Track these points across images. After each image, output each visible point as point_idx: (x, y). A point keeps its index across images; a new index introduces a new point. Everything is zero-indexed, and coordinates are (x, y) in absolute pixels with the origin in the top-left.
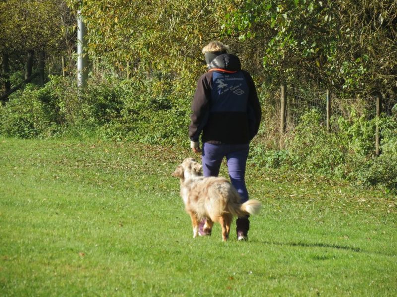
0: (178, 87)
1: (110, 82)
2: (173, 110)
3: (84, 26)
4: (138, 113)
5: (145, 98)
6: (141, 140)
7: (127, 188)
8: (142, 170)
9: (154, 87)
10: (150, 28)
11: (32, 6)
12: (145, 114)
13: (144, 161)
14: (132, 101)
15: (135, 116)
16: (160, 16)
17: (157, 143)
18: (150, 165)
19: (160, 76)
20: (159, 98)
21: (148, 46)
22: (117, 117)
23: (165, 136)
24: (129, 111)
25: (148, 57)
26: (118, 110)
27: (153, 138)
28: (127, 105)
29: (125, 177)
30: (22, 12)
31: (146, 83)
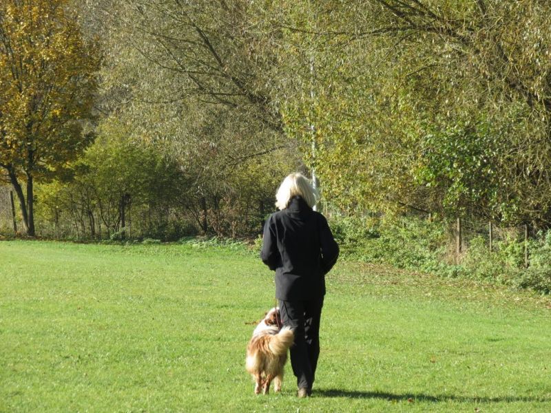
0: (384, 222)
1: (336, 219)
2: (381, 238)
3: (317, 180)
4: (356, 241)
5: (361, 230)
6: (359, 260)
7: (352, 294)
8: (362, 281)
9: (367, 222)
10: (364, 180)
11: (279, 166)
12: (362, 242)
13: (362, 275)
14: (351, 233)
15: (355, 243)
16: (372, 172)
17: (370, 262)
18: (366, 277)
19: (371, 215)
20: (371, 231)
21: (363, 193)
22: (341, 244)
23: (376, 256)
24: (350, 240)
25: (363, 201)
26: (342, 240)
27: (367, 258)
28: (349, 236)
29: (350, 286)
30: (272, 171)
31: (362, 219)
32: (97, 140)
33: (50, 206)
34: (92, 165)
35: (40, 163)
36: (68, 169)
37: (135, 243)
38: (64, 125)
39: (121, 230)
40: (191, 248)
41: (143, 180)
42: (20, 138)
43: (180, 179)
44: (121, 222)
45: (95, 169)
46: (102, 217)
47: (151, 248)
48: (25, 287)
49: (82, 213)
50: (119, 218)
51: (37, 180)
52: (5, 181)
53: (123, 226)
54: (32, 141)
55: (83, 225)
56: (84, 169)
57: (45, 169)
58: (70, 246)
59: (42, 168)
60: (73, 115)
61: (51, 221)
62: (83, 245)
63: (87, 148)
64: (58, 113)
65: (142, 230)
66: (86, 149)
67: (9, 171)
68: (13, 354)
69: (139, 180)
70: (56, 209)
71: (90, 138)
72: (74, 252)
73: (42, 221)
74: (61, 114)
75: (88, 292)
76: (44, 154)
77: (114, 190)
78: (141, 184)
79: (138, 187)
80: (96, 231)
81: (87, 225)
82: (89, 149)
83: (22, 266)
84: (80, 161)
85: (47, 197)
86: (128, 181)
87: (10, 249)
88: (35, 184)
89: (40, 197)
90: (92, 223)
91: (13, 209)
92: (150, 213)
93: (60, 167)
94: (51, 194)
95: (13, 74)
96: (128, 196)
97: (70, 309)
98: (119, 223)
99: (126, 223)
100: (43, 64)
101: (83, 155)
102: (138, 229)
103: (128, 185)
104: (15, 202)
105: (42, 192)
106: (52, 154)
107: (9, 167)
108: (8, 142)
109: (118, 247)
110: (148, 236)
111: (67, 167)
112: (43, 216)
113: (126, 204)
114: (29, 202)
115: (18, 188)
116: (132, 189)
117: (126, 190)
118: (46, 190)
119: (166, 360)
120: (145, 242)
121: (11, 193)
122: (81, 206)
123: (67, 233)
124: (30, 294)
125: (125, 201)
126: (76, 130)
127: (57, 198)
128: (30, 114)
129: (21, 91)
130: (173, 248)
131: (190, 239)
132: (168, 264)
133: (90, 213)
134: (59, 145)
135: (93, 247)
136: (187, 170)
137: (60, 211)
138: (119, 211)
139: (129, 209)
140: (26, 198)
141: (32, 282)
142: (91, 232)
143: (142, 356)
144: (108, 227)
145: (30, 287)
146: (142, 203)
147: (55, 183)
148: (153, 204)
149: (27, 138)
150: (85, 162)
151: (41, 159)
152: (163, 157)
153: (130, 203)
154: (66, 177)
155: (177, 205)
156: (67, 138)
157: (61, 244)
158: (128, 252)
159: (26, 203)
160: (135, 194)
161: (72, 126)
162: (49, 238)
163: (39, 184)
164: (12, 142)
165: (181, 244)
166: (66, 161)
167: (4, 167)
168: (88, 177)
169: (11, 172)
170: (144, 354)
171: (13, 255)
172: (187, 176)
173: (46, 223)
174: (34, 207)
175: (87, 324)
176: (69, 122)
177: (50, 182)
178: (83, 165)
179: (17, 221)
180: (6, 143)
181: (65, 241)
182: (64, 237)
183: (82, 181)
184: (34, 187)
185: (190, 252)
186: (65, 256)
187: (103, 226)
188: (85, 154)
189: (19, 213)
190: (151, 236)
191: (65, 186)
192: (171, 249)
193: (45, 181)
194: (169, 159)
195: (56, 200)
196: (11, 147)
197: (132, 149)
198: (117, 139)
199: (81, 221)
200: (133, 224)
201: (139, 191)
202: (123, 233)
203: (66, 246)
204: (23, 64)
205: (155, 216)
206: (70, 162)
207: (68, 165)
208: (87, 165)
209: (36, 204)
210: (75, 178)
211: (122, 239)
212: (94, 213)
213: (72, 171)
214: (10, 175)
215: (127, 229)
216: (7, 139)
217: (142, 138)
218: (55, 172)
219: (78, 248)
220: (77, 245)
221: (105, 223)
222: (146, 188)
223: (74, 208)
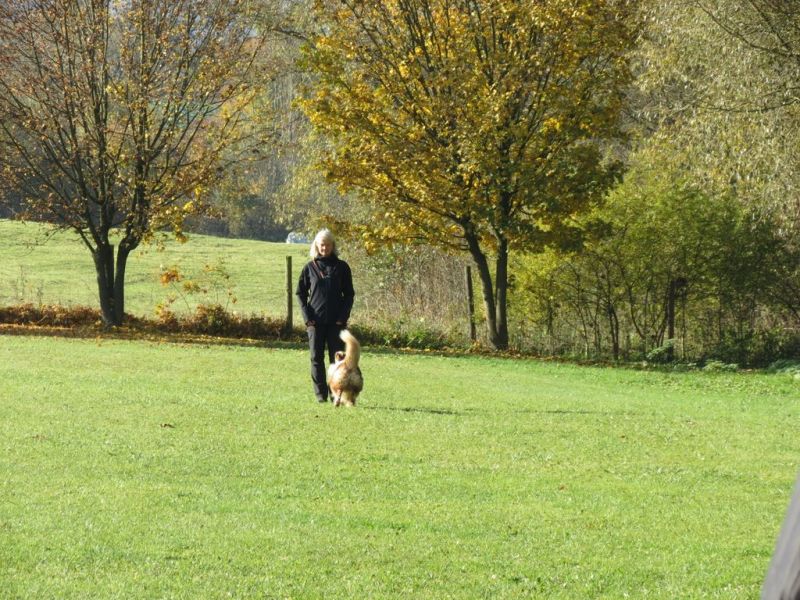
32: (627, 178)
33: (541, 296)
34: (617, 222)
35: (523, 217)
36: (574, 229)
37: (690, 369)
38: (569, 147)
39: (666, 343)
40: (792, 381)
41: (710, 253)
42: (488, 170)
43: (779, 253)
44: (667, 330)
45: (623, 231)
46: (633, 318)
47: (719, 379)
48: (471, 445)
49: (598, 310)
50: (664, 322)
51: (516, 246)
52: (457, 247)
53: (671, 335)
54: (509, 175)
55: (598, 332)
56: (602, 230)
57: (530, 228)
58: (571, 369)
59: (526, 225)
60: (585, 130)
61: (540, 323)
62: (593, 371)
63: (610, 191)
64: (558, 126)
65: (704, 346)
66: (607, 194)
67: (466, 228)
68: (415, 571)
69: (703, 253)
70: (549, 301)
71: (616, 171)
72: (576, 382)
73: (522, 323)
74: (563, 126)
75: (583, 457)
76: (530, 200)
77: (656, 270)
78: (707, 261)
79: (700, 266)
80: (620, 346)
81: (605, 333)
82: (612, 193)
83: (472, 406)
84: (596, 213)
85: (533, 278)
86: (682, 255)
87: (457, 373)
88: (511, 253)
89: (521, 278)
90: (615, 328)
91: (471, 300)
92: (721, 315)
93: (558, 225)
94: (540, 273)
95: (479, 50)
96: (682, 282)
97: (546, 488)
98: (663, 331)
99: (676, 332)
100: (536, 34)
101: (601, 205)
102: (698, 342)
103: (682, 261)
104: (474, 285)
105: (526, 269)
106: (545, 200)
107: (464, 221)
108: (465, 176)
109: (657, 376)
110: (714, 357)
111: (572, 224)
112: (524, 315)
113: (677, 296)
114: (499, 288)
115: (481, 259)
116: (688, 270)
117: (678, 270)
118: (531, 266)
119: (699, 590)
120: (709, 367)
121: (469, 269)
122: (594, 298)
123: (569, 346)
124: (477, 458)
125: (676, 291)
126: (591, 158)
127: (551, 282)
128: (507, 125)
129: (491, 83)
130: (758, 380)
131: (790, 366)
132: (743, 410)
133: (611, 311)
134: (557, 184)
135: (611, 373)
136: (790, 237)
137: (558, 306)
138: (665, 308)
139: (683, 307)
140: (494, 279)
141: (485, 436)
142: (611, 345)
143: (657, 583)
144: (643, 337)
145: (480, 445)
146: (708, 296)
147: (549, 253)
148: (726, 298)
149: (500, 170)
150: (605, 217)
151: (525, 208)
152: (746, 211)
153: (686, 294)
154: (568, 242)
155: (771, 299)
156: (572, 171)
157: (555, 367)
158: (675, 386)
159: (494, 288)
160: (695, 279)
161: (582, 149)
162: (535, 353)
163: (518, 254)
164: (472, 176)
165: (773, 372)
166: (568, 213)
167: (458, 221)
168: (608, 243)
169: (469, 231)
170: (662, 578)
171: (461, 383)
172: (790, 248)
173: (530, 326)
174: (509, 296)
175: (568, 517)
176: (577, 144)
177: (541, 251)
178: (600, 221)
179: (477, 321)
180: (461, 177)
181: (563, 361)
182: (561, 354)
183: (599, 250)
184: (510, 260)
185: (787, 390)
186: (556, 389)
187: (633, 335)
188: (605, 201)
189: (483, 308)
190: (720, 358)
191: (567, 259)
192: (754, 381)
193: (530, 249)
194: (758, 216)
195: (550, 285)
196: (471, 185)
197: (691, 194)
198: (665, 175)
199: (594, 324)
200: (689, 334)
201: (702, 274)
202: (670, 350)
203: (562, 370)
204: (497, 33)
205: (731, 321)
206: (579, 215)
207: (574, 221)
208: (607, 221)
209: (512, 292)
210: (586, 244)
211: (667, 361)
212: (619, 311)
213: (580, 232)
214: (467, 236)
215: (678, 343)
216: (462, 171)
217: (710, 176)
218: (548, 233)
219: (583, 375)
220: (582, 369)
221: (638, 331)
222: (714, 269)
223: (584, 301)
